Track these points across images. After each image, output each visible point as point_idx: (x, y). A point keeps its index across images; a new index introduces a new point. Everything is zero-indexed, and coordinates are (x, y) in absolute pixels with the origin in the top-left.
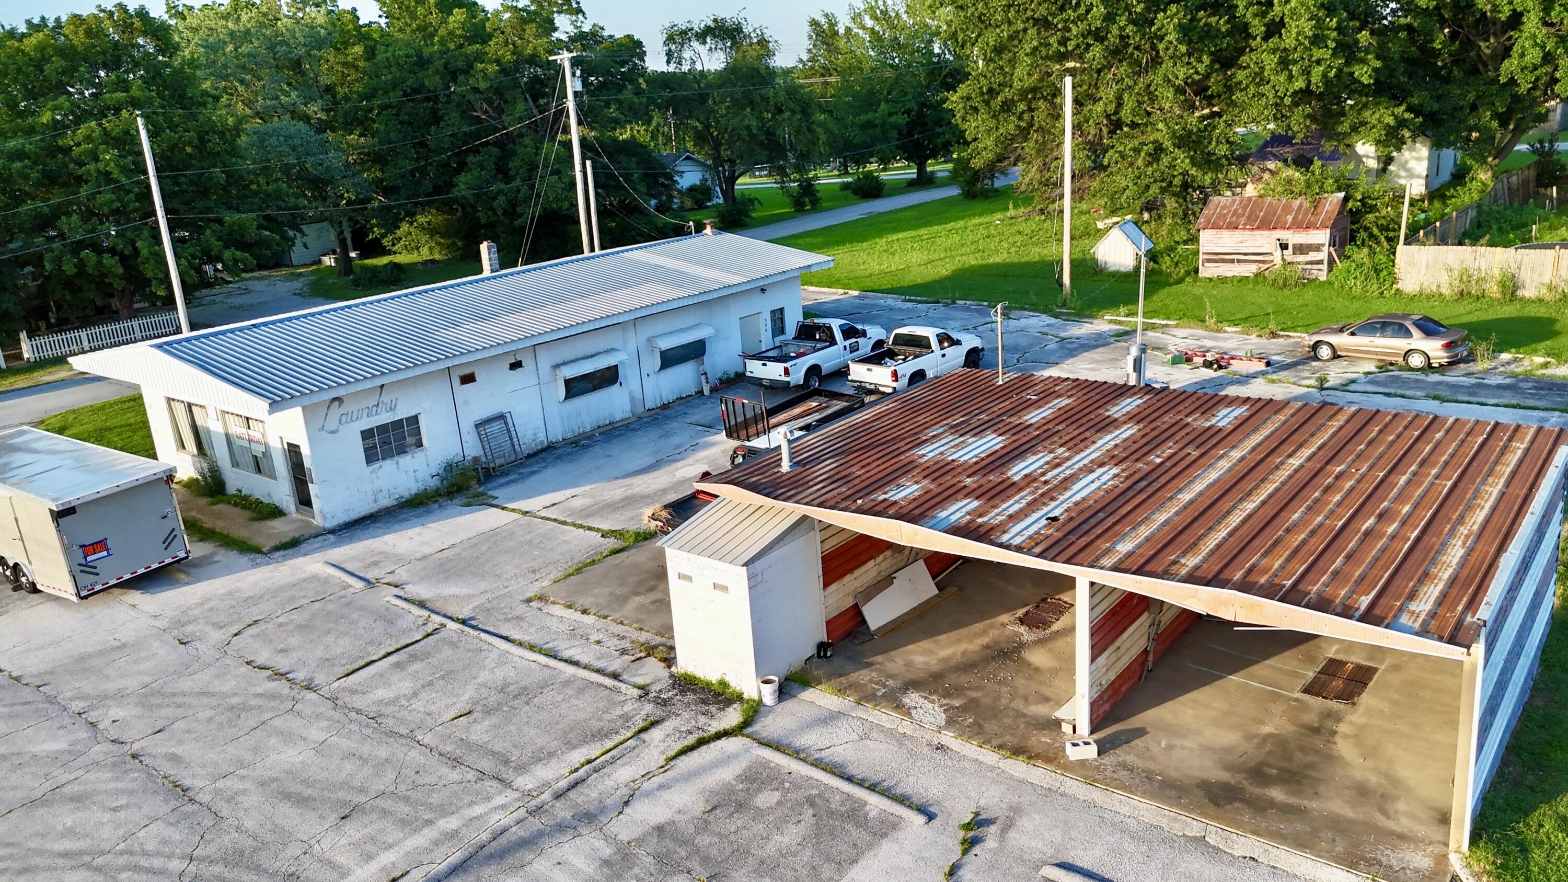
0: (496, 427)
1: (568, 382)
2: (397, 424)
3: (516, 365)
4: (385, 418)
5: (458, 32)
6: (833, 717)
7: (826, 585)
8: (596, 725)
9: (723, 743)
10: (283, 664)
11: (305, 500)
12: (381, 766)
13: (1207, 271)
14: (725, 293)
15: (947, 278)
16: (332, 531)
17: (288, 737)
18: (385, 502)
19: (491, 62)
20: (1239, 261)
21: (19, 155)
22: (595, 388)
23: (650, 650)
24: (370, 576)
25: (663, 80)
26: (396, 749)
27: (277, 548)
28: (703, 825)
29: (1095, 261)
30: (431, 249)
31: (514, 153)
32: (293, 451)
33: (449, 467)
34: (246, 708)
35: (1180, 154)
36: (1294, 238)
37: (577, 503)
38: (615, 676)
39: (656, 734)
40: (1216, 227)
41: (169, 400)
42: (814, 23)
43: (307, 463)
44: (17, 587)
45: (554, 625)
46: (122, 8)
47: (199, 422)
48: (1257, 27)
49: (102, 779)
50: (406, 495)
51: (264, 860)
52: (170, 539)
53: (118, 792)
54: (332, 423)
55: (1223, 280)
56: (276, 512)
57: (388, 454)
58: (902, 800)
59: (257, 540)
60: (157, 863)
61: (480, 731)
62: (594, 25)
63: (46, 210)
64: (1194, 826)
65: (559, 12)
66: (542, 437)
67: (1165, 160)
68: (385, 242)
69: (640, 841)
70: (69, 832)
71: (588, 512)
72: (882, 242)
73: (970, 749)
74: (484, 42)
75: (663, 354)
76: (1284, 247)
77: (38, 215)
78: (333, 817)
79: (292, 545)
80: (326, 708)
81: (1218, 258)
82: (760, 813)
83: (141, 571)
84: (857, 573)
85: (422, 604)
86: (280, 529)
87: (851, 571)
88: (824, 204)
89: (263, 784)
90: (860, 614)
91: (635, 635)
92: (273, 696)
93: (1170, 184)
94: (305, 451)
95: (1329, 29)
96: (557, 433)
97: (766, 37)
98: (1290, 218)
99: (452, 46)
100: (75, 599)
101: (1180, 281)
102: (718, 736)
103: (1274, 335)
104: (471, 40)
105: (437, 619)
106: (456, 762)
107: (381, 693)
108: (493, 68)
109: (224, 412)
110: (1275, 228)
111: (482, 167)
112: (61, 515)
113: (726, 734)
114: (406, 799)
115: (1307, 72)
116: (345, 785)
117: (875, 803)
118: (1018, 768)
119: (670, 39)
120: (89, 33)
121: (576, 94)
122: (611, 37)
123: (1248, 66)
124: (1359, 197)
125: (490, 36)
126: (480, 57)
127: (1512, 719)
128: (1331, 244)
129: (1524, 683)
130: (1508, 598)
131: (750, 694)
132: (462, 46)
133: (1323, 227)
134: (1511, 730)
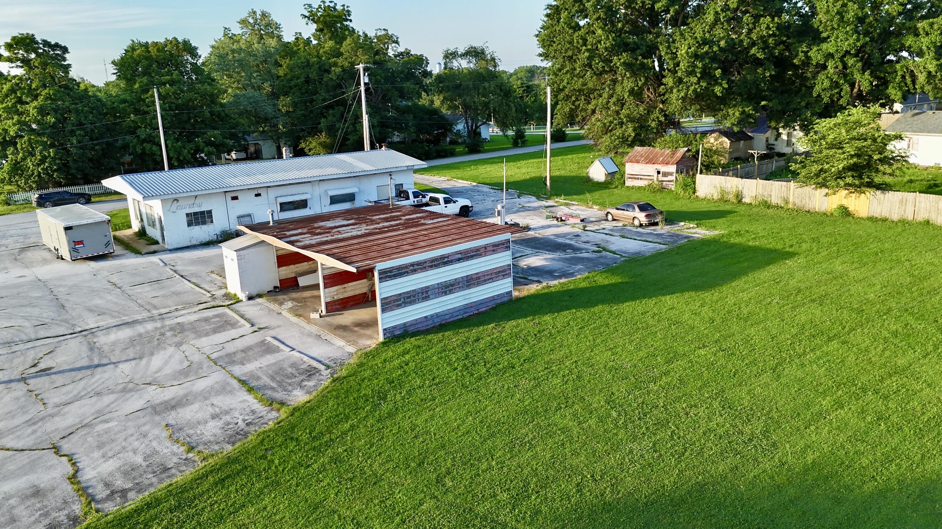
0: (246, 219)
1: (281, 204)
2: (202, 213)
3: (258, 195)
4: (197, 210)
6: (259, 305)
7: (279, 266)
8: (189, 301)
9: (221, 308)
10: (118, 282)
11: (163, 237)
13: (629, 183)
14: (363, 174)
16: (170, 250)
17: (102, 298)
18: (194, 242)
20: (641, 179)
22: (294, 208)
23: (226, 287)
24: (168, 263)
25: (440, 77)
26: (129, 302)
27: (147, 253)
28: (191, 323)
29: (589, 177)
32: (160, 219)
33: (221, 231)
34: (97, 291)
35: (630, 125)
36: (664, 169)
38: (210, 291)
39: (203, 305)
40: (632, 161)
41: (134, 199)
43: (164, 225)
44: (58, 257)
45: (209, 279)
46: (175, 39)
47: (140, 209)
49: (45, 303)
50: (204, 241)
52: (107, 244)
53: (46, 306)
54: (174, 208)
55: (633, 188)
56: (157, 243)
57: (197, 224)
58: (250, 323)
59: (142, 250)
60: (43, 319)
61: (156, 301)
62: (406, 49)
64: (320, 332)
65: (388, 43)
67: (624, 127)
68: (306, 150)
69: (170, 325)
70: (27, 312)
73: (288, 314)
74: (338, 57)
75: (332, 197)
76: (659, 173)
78: (97, 315)
79: (153, 253)
80: (120, 293)
81: (634, 177)
82: (209, 322)
83: (96, 254)
84: (297, 265)
85: (175, 271)
86: (152, 248)
87: (294, 264)
88: (528, 144)
89: (85, 307)
90: (296, 281)
92: (107, 289)
93: (627, 140)
94: (163, 219)
95: (698, 67)
97: (495, 56)
98: (662, 159)
100: (71, 261)
101: (617, 187)
102: (220, 306)
105: (175, 275)
106: (142, 306)
107: (139, 290)
109: (145, 204)
110: (655, 163)
112: (67, 229)
113: (224, 306)
114: (119, 312)
115: (688, 88)
116: (107, 308)
117: (242, 323)
118: (293, 318)
120: (158, 50)
121: (365, 84)
122: (413, 55)
127: (447, 317)
128: (677, 172)
129: (462, 308)
130: (416, 267)
131: (240, 298)
132: (329, 59)
133: (673, 164)
134: (448, 321)
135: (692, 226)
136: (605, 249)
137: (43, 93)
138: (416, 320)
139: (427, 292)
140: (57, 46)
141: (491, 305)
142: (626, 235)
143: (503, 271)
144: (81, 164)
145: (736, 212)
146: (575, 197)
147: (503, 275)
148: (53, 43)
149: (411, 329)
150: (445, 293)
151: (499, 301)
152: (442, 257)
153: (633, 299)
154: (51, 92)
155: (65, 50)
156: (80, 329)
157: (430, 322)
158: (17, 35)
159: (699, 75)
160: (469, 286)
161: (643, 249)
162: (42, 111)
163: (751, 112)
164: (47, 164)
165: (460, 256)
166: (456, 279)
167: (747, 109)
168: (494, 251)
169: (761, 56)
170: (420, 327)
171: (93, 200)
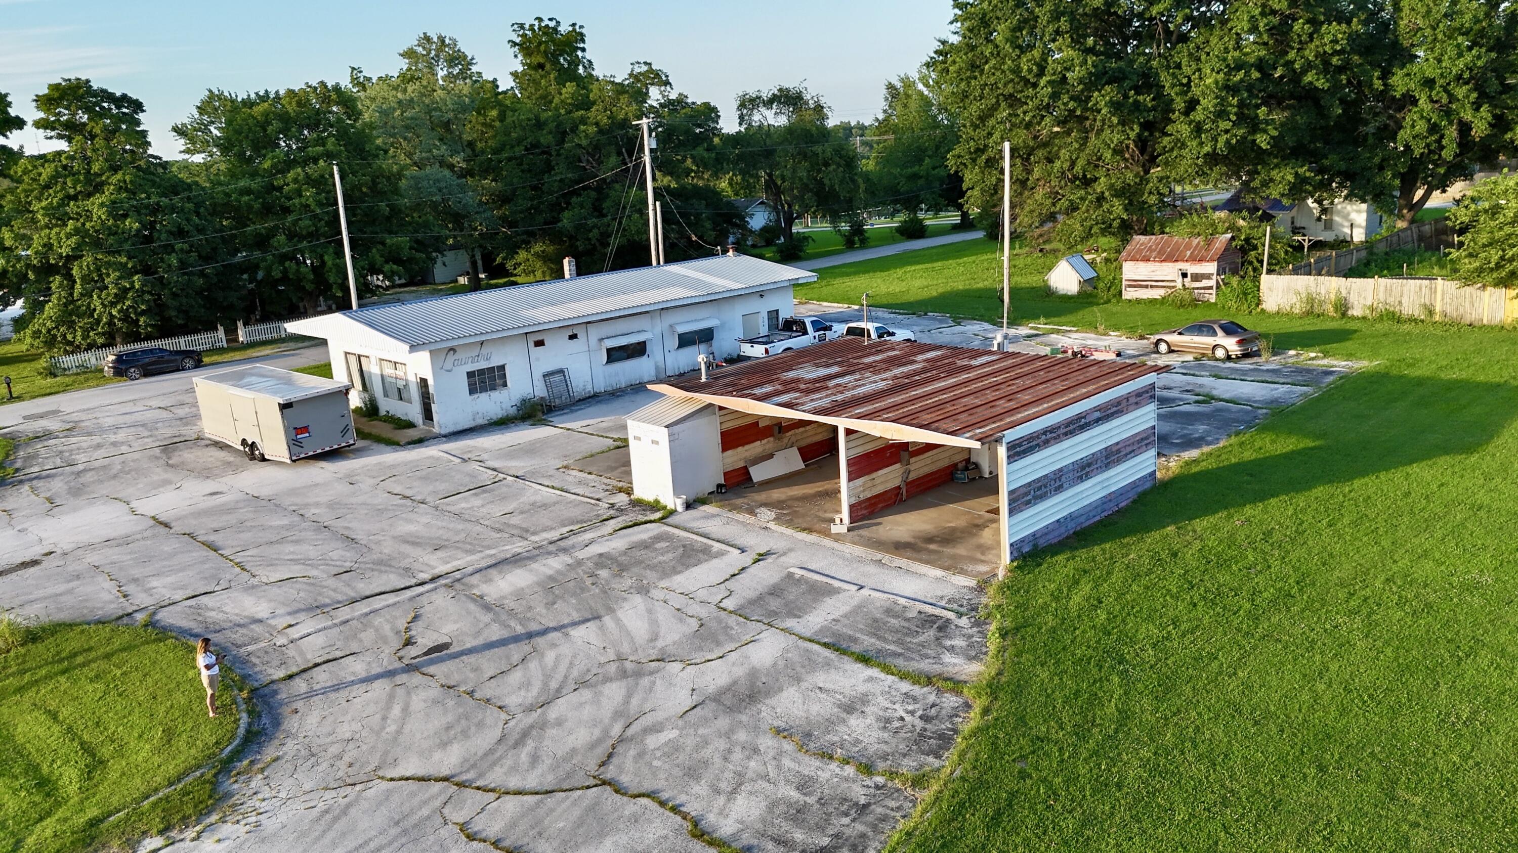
0: (558, 378)
1: (609, 351)
2: (491, 370)
3: (573, 337)
4: (483, 365)
5: (569, 101)
6: (713, 516)
7: (724, 450)
8: (580, 518)
9: (648, 525)
10: (408, 493)
11: (428, 414)
12: (457, 532)
13: (1129, 294)
14: (728, 295)
15: (936, 298)
16: (445, 436)
17: (409, 521)
18: (480, 421)
19: (592, 124)
20: (1152, 286)
21: (247, 191)
22: (629, 357)
23: (621, 490)
24: (465, 457)
25: (734, 140)
26: (469, 526)
27: (409, 443)
28: (625, 553)
29: (1050, 288)
30: (543, 272)
31: (608, 196)
32: (424, 382)
33: (524, 401)
34: (386, 509)
35: (1116, 202)
36: (1191, 268)
37: (604, 425)
38: (598, 500)
39: (612, 522)
40: (1134, 259)
41: (346, 353)
42: (890, 87)
43: (431, 390)
44: (252, 457)
45: (570, 479)
46: (323, 84)
47: (364, 368)
48: (1179, 104)
49: (310, 535)
50: (495, 418)
51: (393, 563)
52: (345, 431)
53: (317, 540)
54: (448, 365)
55: (1139, 301)
56: (410, 425)
57: (484, 390)
58: (732, 546)
59: (396, 439)
60: (338, 563)
61: (515, 520)
62: (680, 94)
63: (263, 231)
64: (879, 556)
65: (652, 84)
66: (589, 388)
67: (1106, 206)
68: (509, 265)
69: (588, 559)
70: (293, 553)
71: (609, 429)
72: (900, 272)
73: (782, 529)
74: (588, 109)
75: (681, 336)
76: (1184, 275)
77: (258, 235)
78: (431, 549)
79: (420, 441)
80: (432, 510)
81: (1137, 284)
82: (656, 550)
83: (328, 449)
84: (747, 447)
85: (494, 470)
86: (412, 434)
87: (743, 445)
88: (872, 244)
89: (394, 537)
90: (748, 473)
91: (615, 483)
92: (402, 506)
94: (431, 382)
95: (1231, 105)
96: (600, 387)
97: (822, 103)
98: (1188, 253)
99: (563, 111)
100: (288, 461)
101: (1108, 301)
102: (646, 522)
103: (1142, 337)
104: (578, 107)
105: (501, 476)
106: (500, 531)
107: (463, 505)
108: (592, 129)
109: (381, 360)
110: (1176, 261)
111: (582, 207)
112: (284, 407)
113: (651, 522)
114: (470, 544)
115: (1215, 139)
116: (439, 538)
117: (717, 546)
118: (803, 536)
119: (742, 105)
120: (299, 103)
121: (652, 151)
122: (693, 103)
123: (1171, 135)
124: (1243, 237)
125: (594, 103)
126: (583, 121)
127: (1082, 519)
128: (1218, 274)
129: (1099, 502)
130: (1049, 436)
131: (671, 506)
132: (570, 112)
133: (1212, 260)
134: (1084, 526)
135: (1313, 355)
136: (1213, 398)
137: (114, 179)
138: (1047, 527)
139: (1060, 478)
140: (124, 100)
141: (1132, 495)
142: (1223, 374)
143: (1146, 438)
144: (184, 301)
145: (1356, 331)
146: (1056, 319)
147: (1147, 445)
148: (118, 94)
149: (1042, 542)
150: (1081, 479)
151: (1140, 489)
152: (1080, 417)
153: (1363, 473)
154: (128, 178)
155: (138, 106)
156: (426, 576)
157: (1063, 529)
158: (60, 81)
159: (1234, 118)
160: (1108, 466)
161: (1276, 394)
162: (116, 211)
163: (1308, 174)
164: (128, 303)
165: (1097, 414)
166: (1093, 454)
167: (1301, 171)
168: (1137, 403)
169: (1321, 83)
170: (1053, 539)
171: (206, 360)
